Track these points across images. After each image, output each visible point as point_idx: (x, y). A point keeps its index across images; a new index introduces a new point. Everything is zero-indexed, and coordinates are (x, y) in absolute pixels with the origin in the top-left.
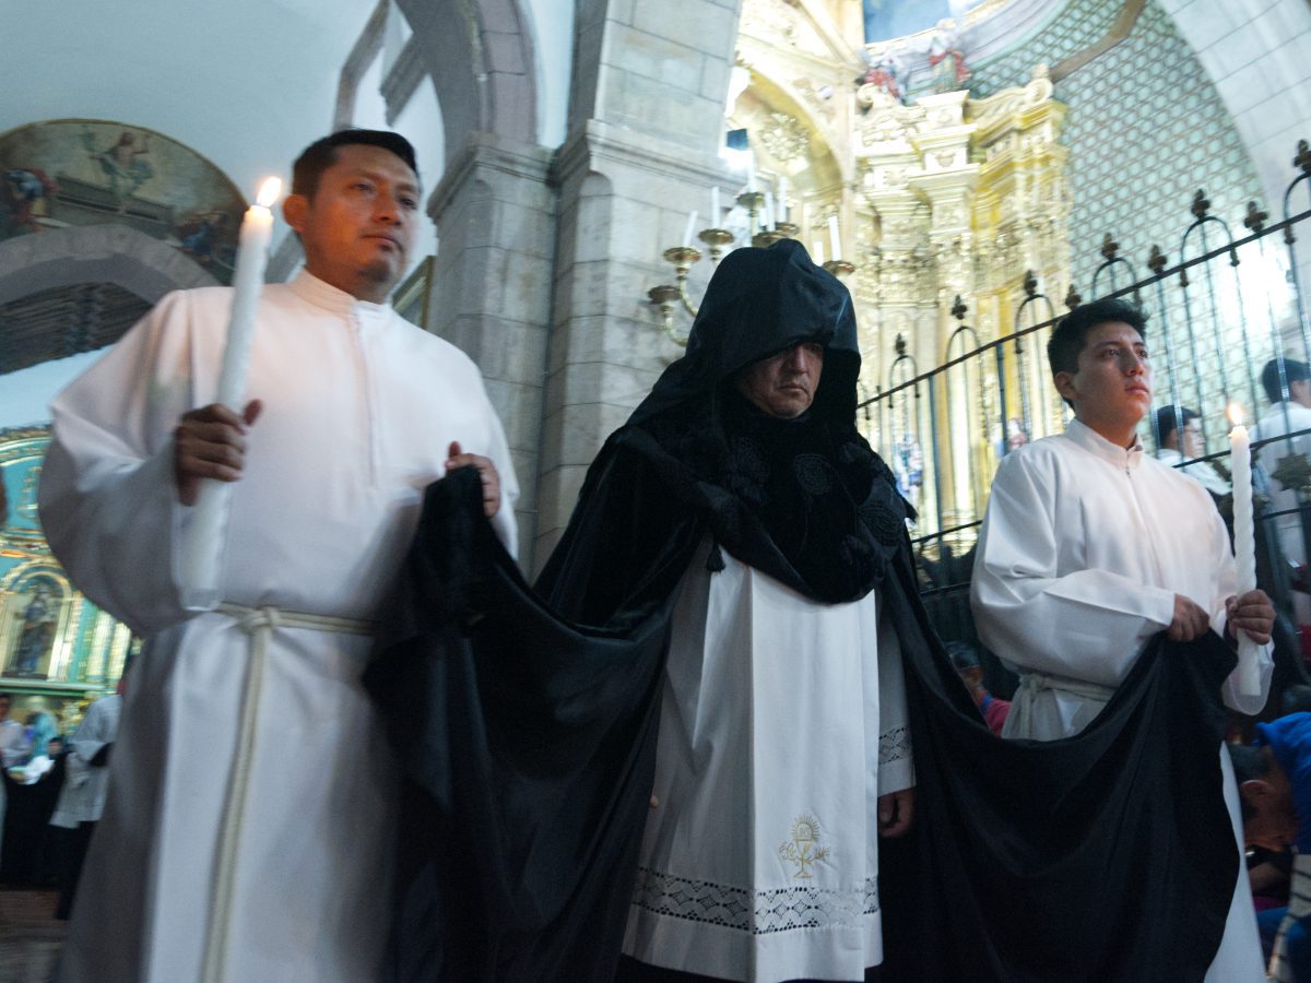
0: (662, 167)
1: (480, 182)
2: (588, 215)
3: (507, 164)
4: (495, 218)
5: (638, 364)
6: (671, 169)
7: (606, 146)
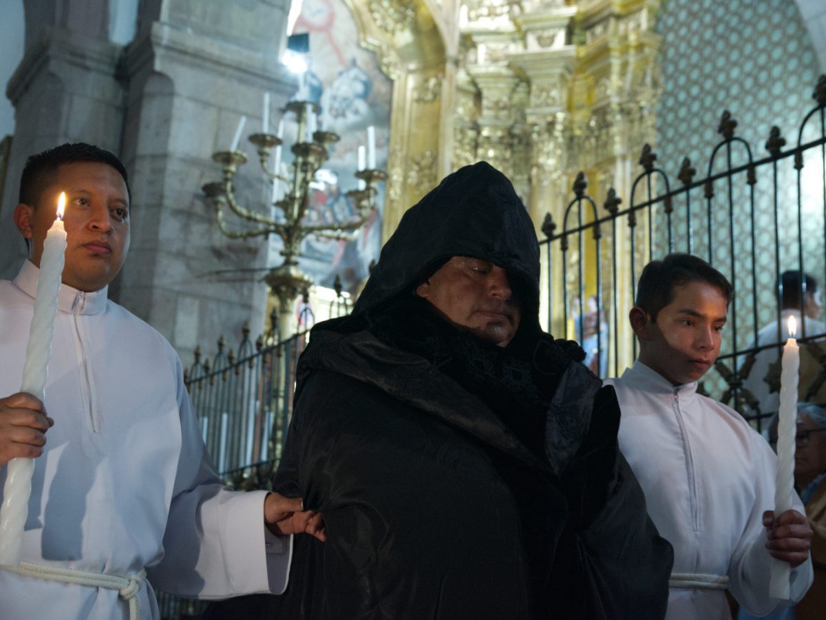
0: (222, 69)
1: (52, 75)
2: (150, 112)
3: (78, 58)
4: (65, 108)
5: (190, 252)
6: (230, 71)
7: (168, 48)
